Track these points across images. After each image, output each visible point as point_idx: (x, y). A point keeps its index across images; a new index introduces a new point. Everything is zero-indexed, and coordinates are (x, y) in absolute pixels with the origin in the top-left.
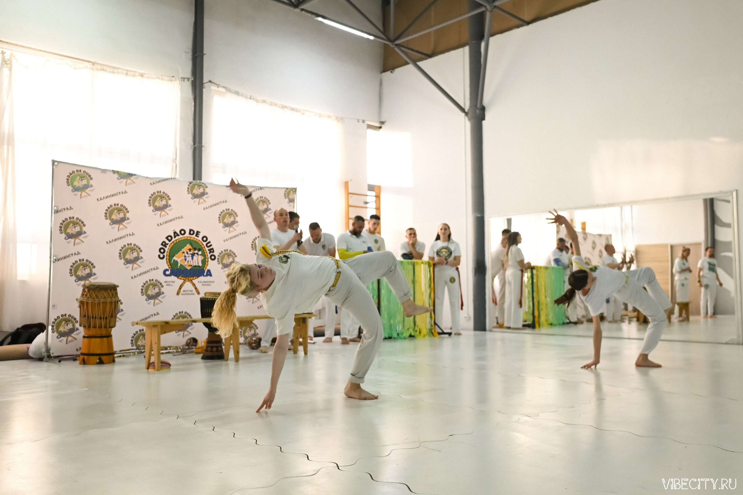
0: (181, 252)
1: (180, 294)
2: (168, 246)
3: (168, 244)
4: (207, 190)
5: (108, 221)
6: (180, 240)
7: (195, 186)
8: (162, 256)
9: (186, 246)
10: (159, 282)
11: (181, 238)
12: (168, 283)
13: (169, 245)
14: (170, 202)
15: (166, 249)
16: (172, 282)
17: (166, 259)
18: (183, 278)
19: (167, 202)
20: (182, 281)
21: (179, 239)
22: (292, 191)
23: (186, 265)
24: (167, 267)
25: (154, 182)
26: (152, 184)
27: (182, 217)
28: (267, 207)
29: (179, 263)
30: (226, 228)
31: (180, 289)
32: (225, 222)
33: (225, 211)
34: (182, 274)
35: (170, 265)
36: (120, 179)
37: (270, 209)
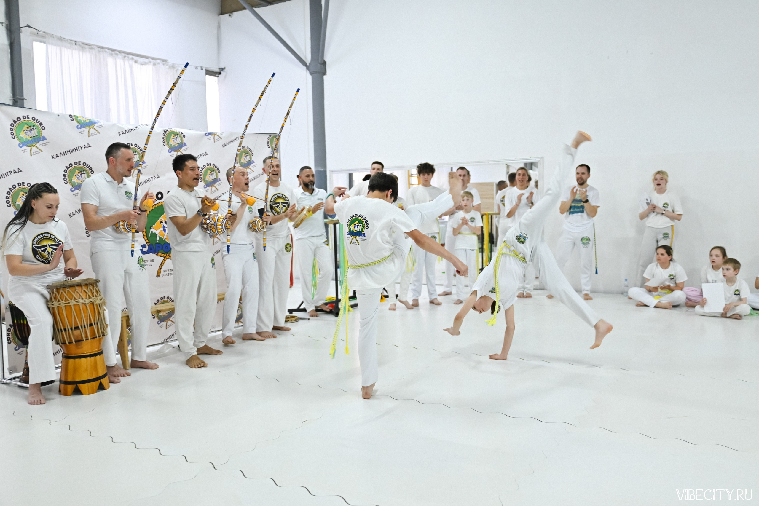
0: (159, 221)
1: (161, 275)
4: (185, 140)
5: (69, 186)
6: (157, 206)
7: (171, 135)
9: (163, 214)
11: (157, 203)
12: (148, 263)
16: (151, 260)
17: (143, 232)
18: (163, 255)
20: (163, 258)
21: (156, 204)
22: (275, 139)
23: (166, 238)
24: (145, 243)
25: (122, 132)
26: (121, 133)
27: (158, 176)
28: (249, 160)
29: (158, 236)
30: (208, 188)
31: (161, 269)
32: (207, 180)
33: (207, 167)
34: (162, 250)
35: (148, 240)
36: (80, 128)
37: (254, 162)
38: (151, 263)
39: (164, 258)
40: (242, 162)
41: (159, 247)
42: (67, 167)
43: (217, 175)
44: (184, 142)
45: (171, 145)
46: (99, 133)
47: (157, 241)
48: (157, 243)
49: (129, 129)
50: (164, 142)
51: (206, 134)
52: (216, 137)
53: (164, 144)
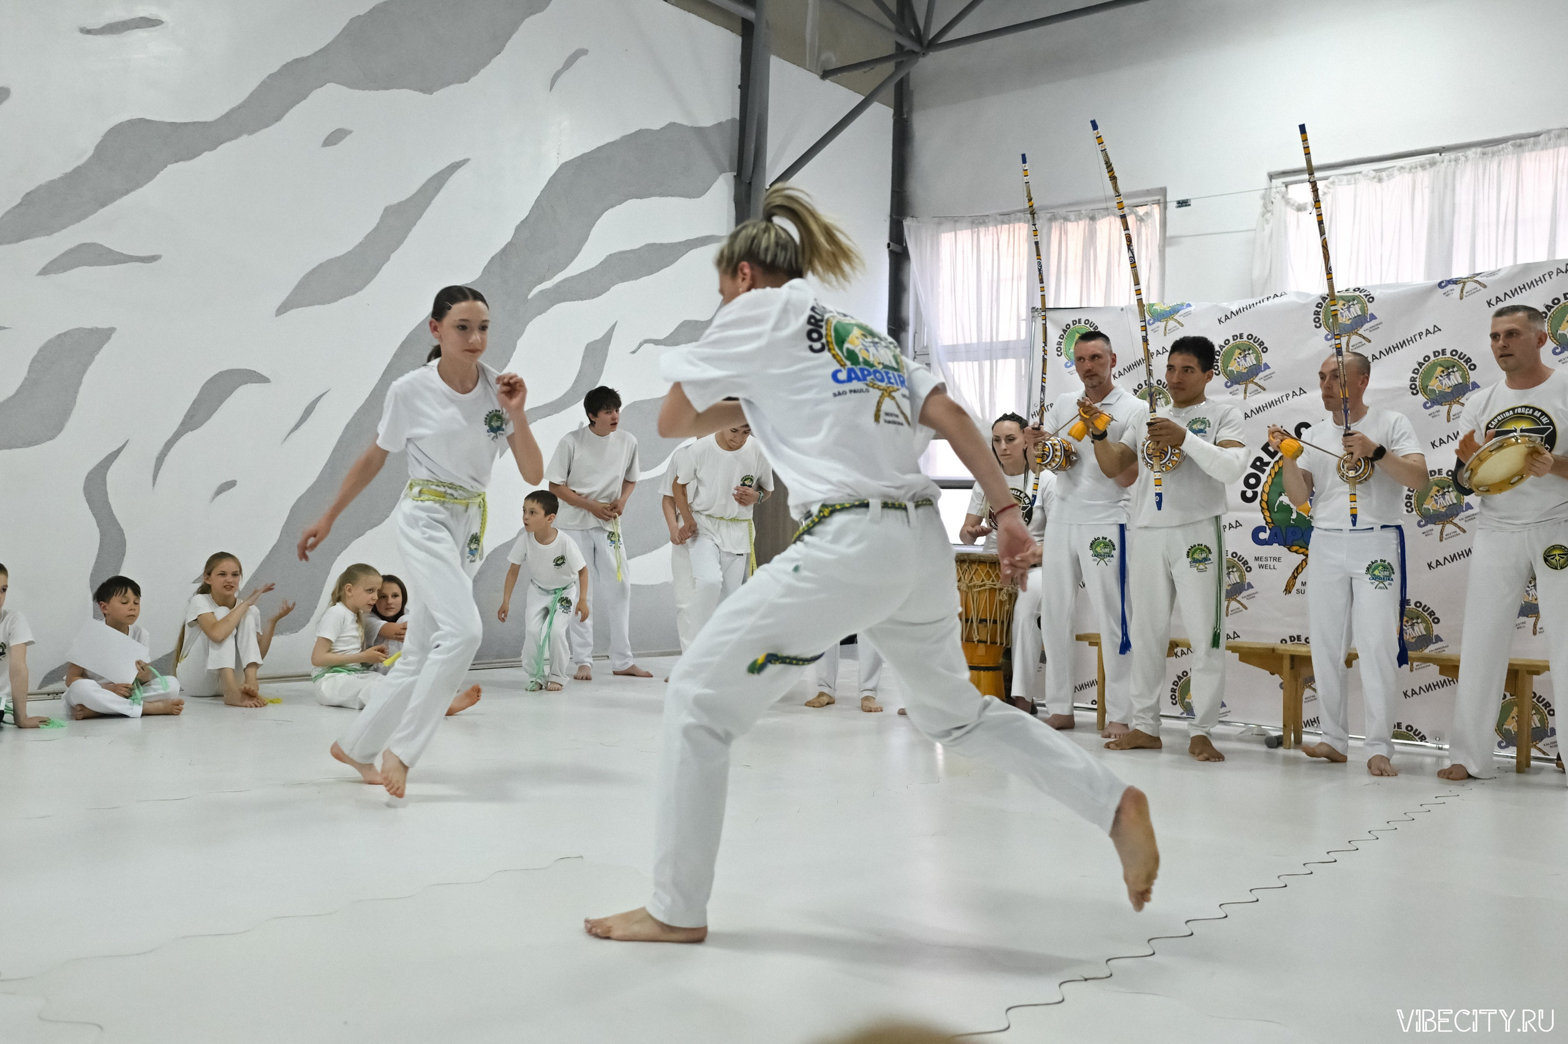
1: (1294, 591)
2: (1268, 469)
3: (1268, 464)
4: (1371, 308)
8: (1249, 494)
10: (1240, 559)
12: (1264, 563)
13: (1271, 465)
14: (1265, 358)
15: (1264, 477)
16: (1275, 559)
17: (1262, 500)
18: (1298, 549)
19: (1258, 358)
24: (1263, 523)
25: (1226, 316)
26: (1223, 320)
27: (1302, 392)
29: (1294, 511)
30: (1436, 408)
31: (1295, 578)
32: (1433, 391)
33: (1432, 358)
34: (1297, 537)
35: (1270, 517)
36: (1153, 323)
38: (1276, 564)
39: (1304, 557)
41: (1292, 533)
44: (1369, 312)
46: (1182, 326)
47: (1292, 522)
48: (1292, 526)
49: (1240, 309)
50: (1317, 320)
51: (1440, 285)
52: (1470, 286)
53: (1318, 325)
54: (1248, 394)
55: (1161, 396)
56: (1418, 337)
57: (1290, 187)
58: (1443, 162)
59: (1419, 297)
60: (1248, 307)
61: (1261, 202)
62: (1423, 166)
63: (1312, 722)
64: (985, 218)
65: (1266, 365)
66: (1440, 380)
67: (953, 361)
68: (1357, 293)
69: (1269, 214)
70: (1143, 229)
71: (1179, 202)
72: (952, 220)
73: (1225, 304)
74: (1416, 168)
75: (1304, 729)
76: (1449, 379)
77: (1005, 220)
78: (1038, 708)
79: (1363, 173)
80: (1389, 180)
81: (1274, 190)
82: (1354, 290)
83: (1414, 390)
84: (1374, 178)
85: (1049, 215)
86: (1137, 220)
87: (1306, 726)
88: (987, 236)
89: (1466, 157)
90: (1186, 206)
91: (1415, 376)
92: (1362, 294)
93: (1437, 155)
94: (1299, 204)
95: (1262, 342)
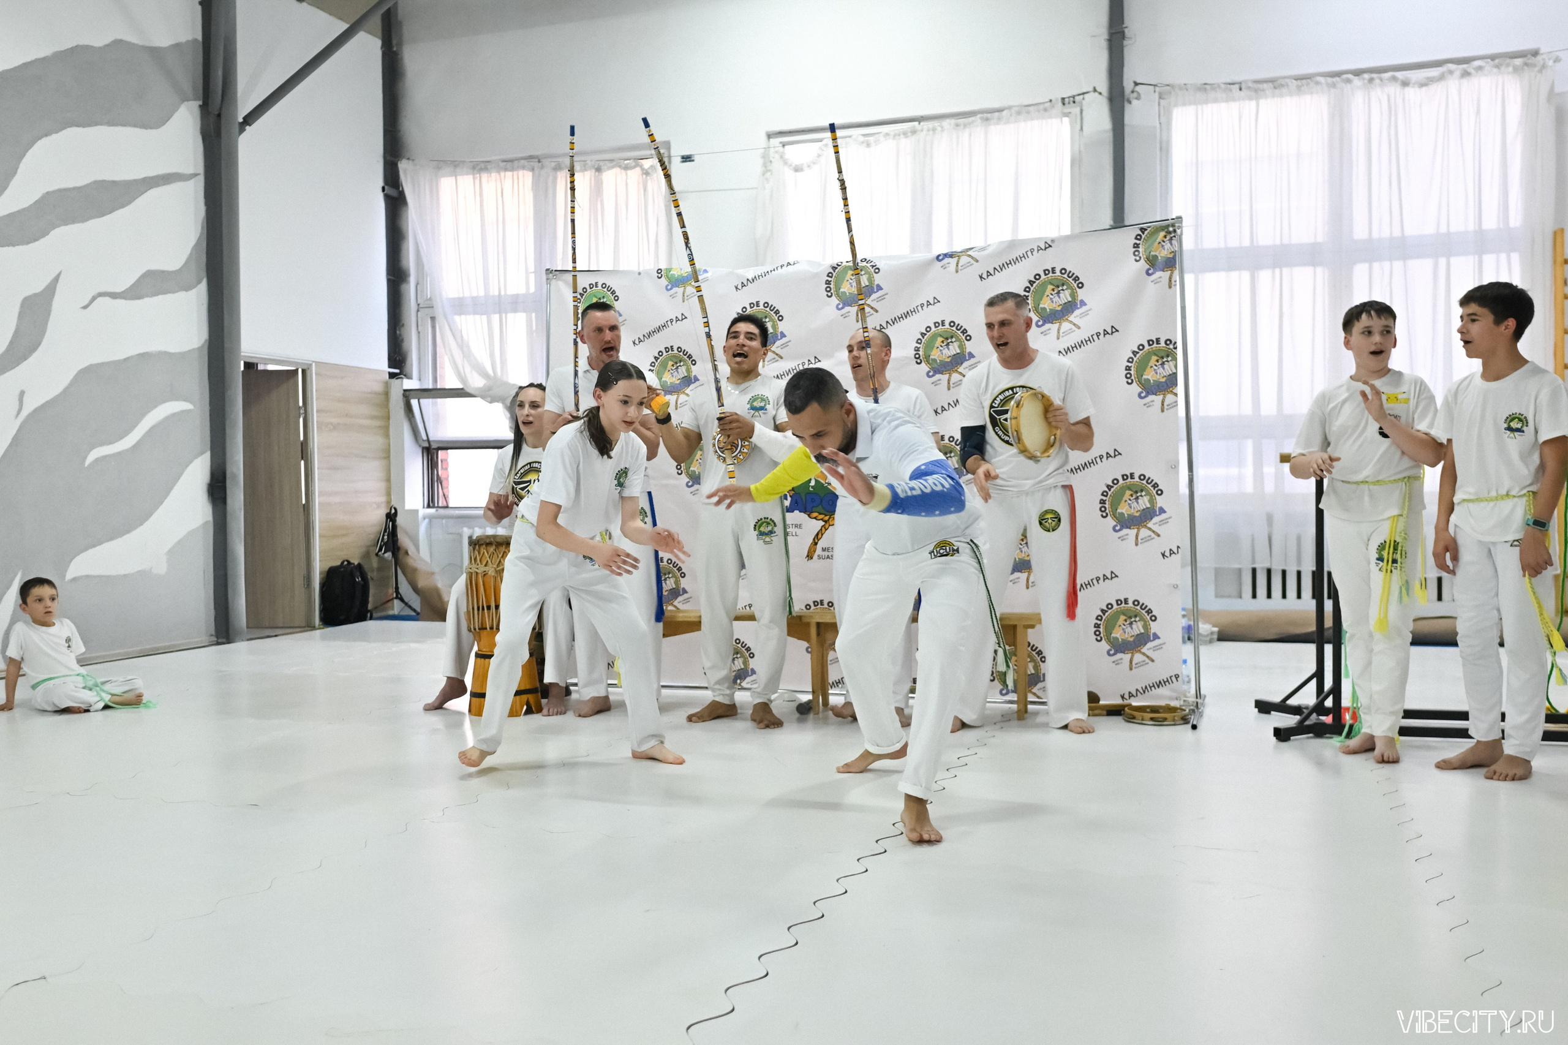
4: (878, 279)
7: (847, 273)
14: (781, 326)
16: (796, 526)
18: (821, 516)
19: (775, 327)
22: (1162, 234)
25: (742, 283)
26: (740, 287)
27: (817, 360)
28: (1070, 299)
30: (938, 376)
31: (816, 544)
32: (935, 360)
33: (933, 329)
34: (820, 506)
36: (671, 289)
37: (1083, 303)
38: (798, 530)
39: (824, 523)
40: (1044, 309)
41: (813, 500)
42: (655, 357)
43: (962, 347)
44: (876, 283)
45: (845, 293)
47: (811, 489)
48: (810, 493)
49: (755, 277)
50: (828, 289)
51: (938, 257)
52: (964, 260)
53: (829, 294)
54: (766, 362)
55: (682, 364)
56: (919, 308)
57: (786, 147)
58: (922, 131)
59: (920, 270)
60: (763, 275)
61: (761, 161)
62: (905, 134)
63: (837, 683)
64: (487, 164)
65: (782, 333)
66: (941, 350)
67: (460, 314)
68: (864, 264)
69: (769, 174)
70: (649, 184)
71: (683, 157)
72: (454, 165)
73: (740, 271)
74: (899, 135)
75: (830, 692)
76: (949, 349)
77: (508, 166)
78: (571, 688)
79: (854, 137)
80: (876, 145)
81: (772, 150)
82: (861, 261)
83: (918, 360)
84: (863, 143)
85: (553, 164)
86: (643, 174)
87: (831, 687)
88: (491, 182)
89: (942, 127)
90: (690, 161)
91: (919, 346)
92: (868, 265)
93: (916, 123)
94: (796, 165)
95: (777, 310)
